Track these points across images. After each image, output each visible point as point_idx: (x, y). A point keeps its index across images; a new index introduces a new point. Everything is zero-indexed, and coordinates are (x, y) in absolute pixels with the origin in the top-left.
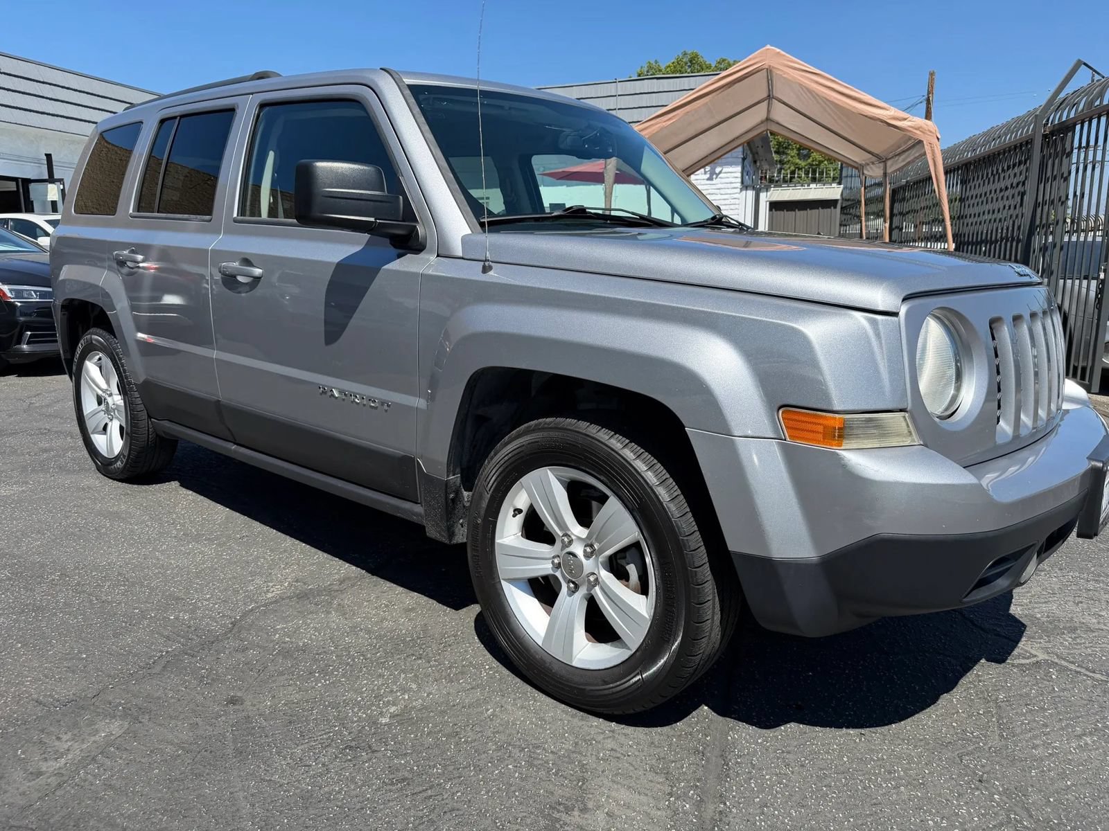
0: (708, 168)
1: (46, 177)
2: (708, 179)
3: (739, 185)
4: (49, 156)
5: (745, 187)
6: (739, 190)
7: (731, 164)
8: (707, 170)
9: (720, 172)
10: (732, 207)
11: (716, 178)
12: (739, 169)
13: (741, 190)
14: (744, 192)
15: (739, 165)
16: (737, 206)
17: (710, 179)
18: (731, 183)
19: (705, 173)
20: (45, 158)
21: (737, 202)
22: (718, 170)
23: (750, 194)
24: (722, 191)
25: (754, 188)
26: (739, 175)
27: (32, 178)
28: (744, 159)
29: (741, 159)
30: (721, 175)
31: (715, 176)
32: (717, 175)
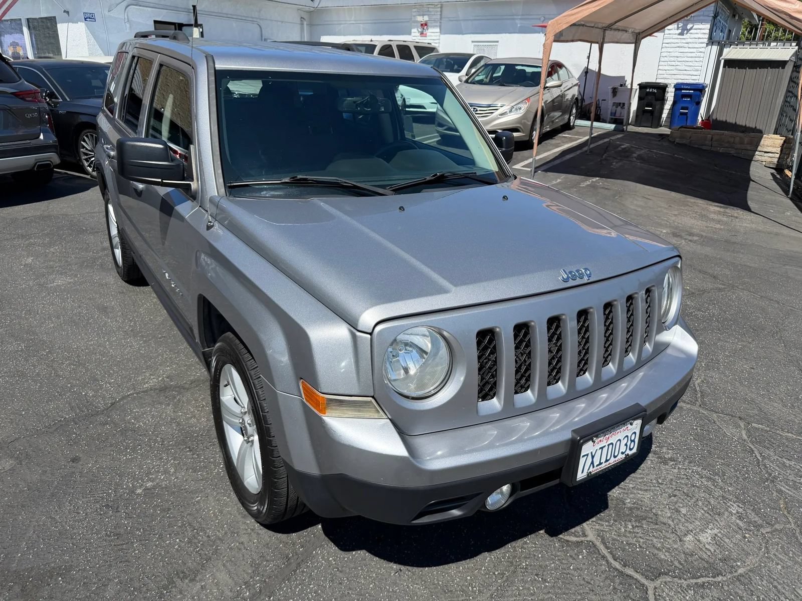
0: (681, 25)
1: (193, 22)
2: (679, 34)
3: (706, 41)
4: (194, 7)
5: (711, 41)
6: (705, 45)
7: (701, 22)
8: (680, 26)
9: (691, 29)
10: (697, 59)
11: (686, 34)
12: (708, 26)
13: (707, 45)
14: (710, 47)
15: (708, 22)
16: (701, 59)
17: (681, 34)
18: (699, 38)
19: (678, 28)
20: (192, 8)
21: (702, 55)
22: (689, 26)
23: (715, 48)
24: (690, 45)
25: (719, 43)
26: (707, 31)
27: (184, 23)
28: (715, 17)
29: (711, 18)
30: (691, 31)
31: (686, 32)
32: (688, 30)
